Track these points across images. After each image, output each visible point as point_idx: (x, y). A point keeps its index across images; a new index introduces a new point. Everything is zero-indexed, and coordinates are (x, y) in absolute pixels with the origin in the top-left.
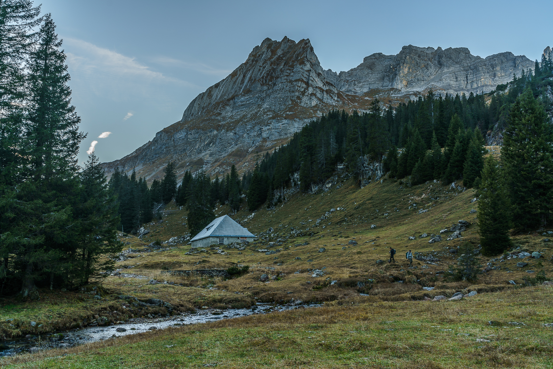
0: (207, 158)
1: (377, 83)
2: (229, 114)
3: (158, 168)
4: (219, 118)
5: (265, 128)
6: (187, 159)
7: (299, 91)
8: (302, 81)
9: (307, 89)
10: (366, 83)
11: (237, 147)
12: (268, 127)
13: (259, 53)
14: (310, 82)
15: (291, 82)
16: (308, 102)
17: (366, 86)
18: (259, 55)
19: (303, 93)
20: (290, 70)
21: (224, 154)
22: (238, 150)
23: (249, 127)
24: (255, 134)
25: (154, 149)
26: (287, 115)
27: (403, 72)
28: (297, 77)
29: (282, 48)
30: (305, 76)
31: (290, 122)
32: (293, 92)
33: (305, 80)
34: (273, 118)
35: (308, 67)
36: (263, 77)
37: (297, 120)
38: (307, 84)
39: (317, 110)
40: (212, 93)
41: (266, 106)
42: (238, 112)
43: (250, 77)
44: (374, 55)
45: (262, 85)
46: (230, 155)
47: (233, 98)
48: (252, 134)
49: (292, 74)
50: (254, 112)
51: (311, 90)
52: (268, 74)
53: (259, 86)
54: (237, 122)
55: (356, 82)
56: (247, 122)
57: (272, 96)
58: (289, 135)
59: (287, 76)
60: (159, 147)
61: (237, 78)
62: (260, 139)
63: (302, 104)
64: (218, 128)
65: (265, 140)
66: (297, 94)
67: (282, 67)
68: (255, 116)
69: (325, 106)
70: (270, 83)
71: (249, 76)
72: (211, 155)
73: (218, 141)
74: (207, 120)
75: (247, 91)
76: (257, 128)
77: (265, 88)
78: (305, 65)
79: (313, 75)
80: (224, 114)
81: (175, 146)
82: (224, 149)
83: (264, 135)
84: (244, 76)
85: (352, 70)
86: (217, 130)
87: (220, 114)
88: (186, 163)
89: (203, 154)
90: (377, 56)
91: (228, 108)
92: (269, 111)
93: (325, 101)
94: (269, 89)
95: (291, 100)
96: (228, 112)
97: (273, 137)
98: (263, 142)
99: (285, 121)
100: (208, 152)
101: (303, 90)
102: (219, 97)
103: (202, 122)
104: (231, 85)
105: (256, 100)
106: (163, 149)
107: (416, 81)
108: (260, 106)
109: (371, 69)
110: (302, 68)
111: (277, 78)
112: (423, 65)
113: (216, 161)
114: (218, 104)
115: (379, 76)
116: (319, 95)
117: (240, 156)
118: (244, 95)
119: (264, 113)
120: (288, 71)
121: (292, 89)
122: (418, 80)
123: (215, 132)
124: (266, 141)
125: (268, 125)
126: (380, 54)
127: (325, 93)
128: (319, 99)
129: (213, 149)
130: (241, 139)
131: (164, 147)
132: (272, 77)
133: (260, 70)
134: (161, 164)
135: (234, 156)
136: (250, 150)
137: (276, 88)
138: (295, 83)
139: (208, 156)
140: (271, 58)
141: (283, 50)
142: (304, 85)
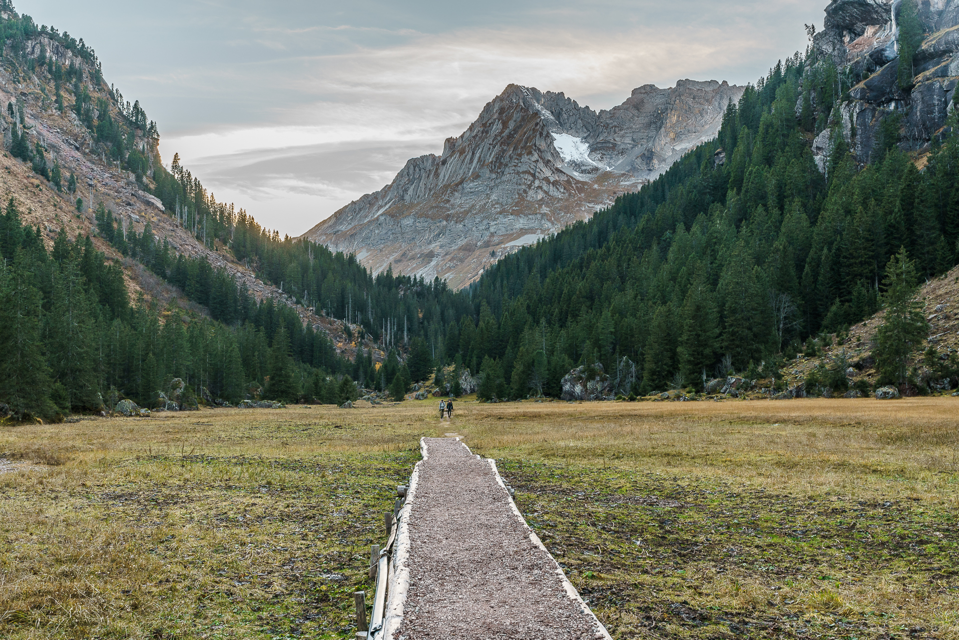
0: (438, 250)
1: (642, 131)
2: (458, 201)
3: (388, 258)
4: (447, 205)
5: (492, 223)
6: (417, 250)
7: (525, 184)
8: (529, 173)
9: (533, 182)
10: (628, 131)
11: (466, 240)
12: (495, 222)
13: (490, 122)
14: (537, 174)
15: (518, 173)
16: (534, 196)
17: (628, 135)
18: (490, 124)
19: (530, 186)
20: (518, 159)
21: (454, 247)
22: (467, 245)
23: (477, 220)
24: (484, 227)
25: (378, 234)
26: (514, 210)
27: (670, 121)
28: (523, 168)
29: (514, 119)
30: (532, 167)
31: (516, 218)
32: (520, 184)
33: (532, 171)
34: (500, 213)
35: (536, 156)
36: (492, 162)
37: (522, 216)
38: (534, 175)
39: (542, 205)
40: (439, 171)
41: (494, 197)
42: (467, 200)
43: (480, 157)
44: (644, 87)
45: (491, 171)
46: (460, 249)
47: (461, 182)
48: (481, 228)
49: (520, 164)
50: (482, 203)
51: (537, 183)
52: (497, 158)
53: (488, 172)
54: (466, 212)
55: (617, 129)
56: (476, 214)
57: (500, 187)
58: (514, 231)
59: (515, 166)
60: (384, 232)
61: (466, 156)
62: (488, 234)
63: (528, 198)
64: (447, 218)
65: (492, 235)
66: (524, 187)
67: (511, 152)
68: (483, 208)
69: (551, 200)
70: (499, 171)
71: (478, 155)
72: (441, 247)
73: (448, 231)
74: (436, 207)
75: (476, 176)
76: (485, 222)
77: (494, 176)
78: (533, 155)
79: (541, 165)
80: (452, 201)
81: (402, 234)
82: (453, 241)
83: (492, 230)
84: (473, 154)
85: (615, 108)
86: (447, 221)
87: (448, 201)
88: (416, 254)
89: (433, 245)
90: (648, 89)
91: (456, 194)
92: (497, 203)
93: (551, 193)
94: (497, 178)
95: (518, 193)
96: (457, 200)
97: (500, 232)
98: (490, 237)
99: (511, 217)
100: (438, 244)
101: (529, 183)
102: (446, 178)
103: (430, 209)
104: (459, 165)
105: (485, 188)
106: (389, 234)
107: (686, 132)
108: (488, 196)
109: (638, 110)
110: (529, 159)
111: (506, 165)
112: (697, 111)
113: (446, 254)
114: (446, 187)
115: (647, 120)
116: (545, 188)
117: (469, 250)
118: (473, 181)
119: (493, 205)
120: (516, 161)
121: (519, 181)
122: (689, 131)
123: (445, 223)
124: (494, 236)
125: (495, 220)
126: (652, 86)
127: (551, 185)
128: (546, 192)
129: (442, 240)
130: (470, 232)
131: (390, 233)
132: (501, 163)
133: (490, 148)
134: (390, 254)
135: (463, 250)
136: (479, 244)
137: (504, 178)
138: (522, 176)
139: (438, 247)
140: (502, 132)
141: (515, 121)
142: (531, 178)
